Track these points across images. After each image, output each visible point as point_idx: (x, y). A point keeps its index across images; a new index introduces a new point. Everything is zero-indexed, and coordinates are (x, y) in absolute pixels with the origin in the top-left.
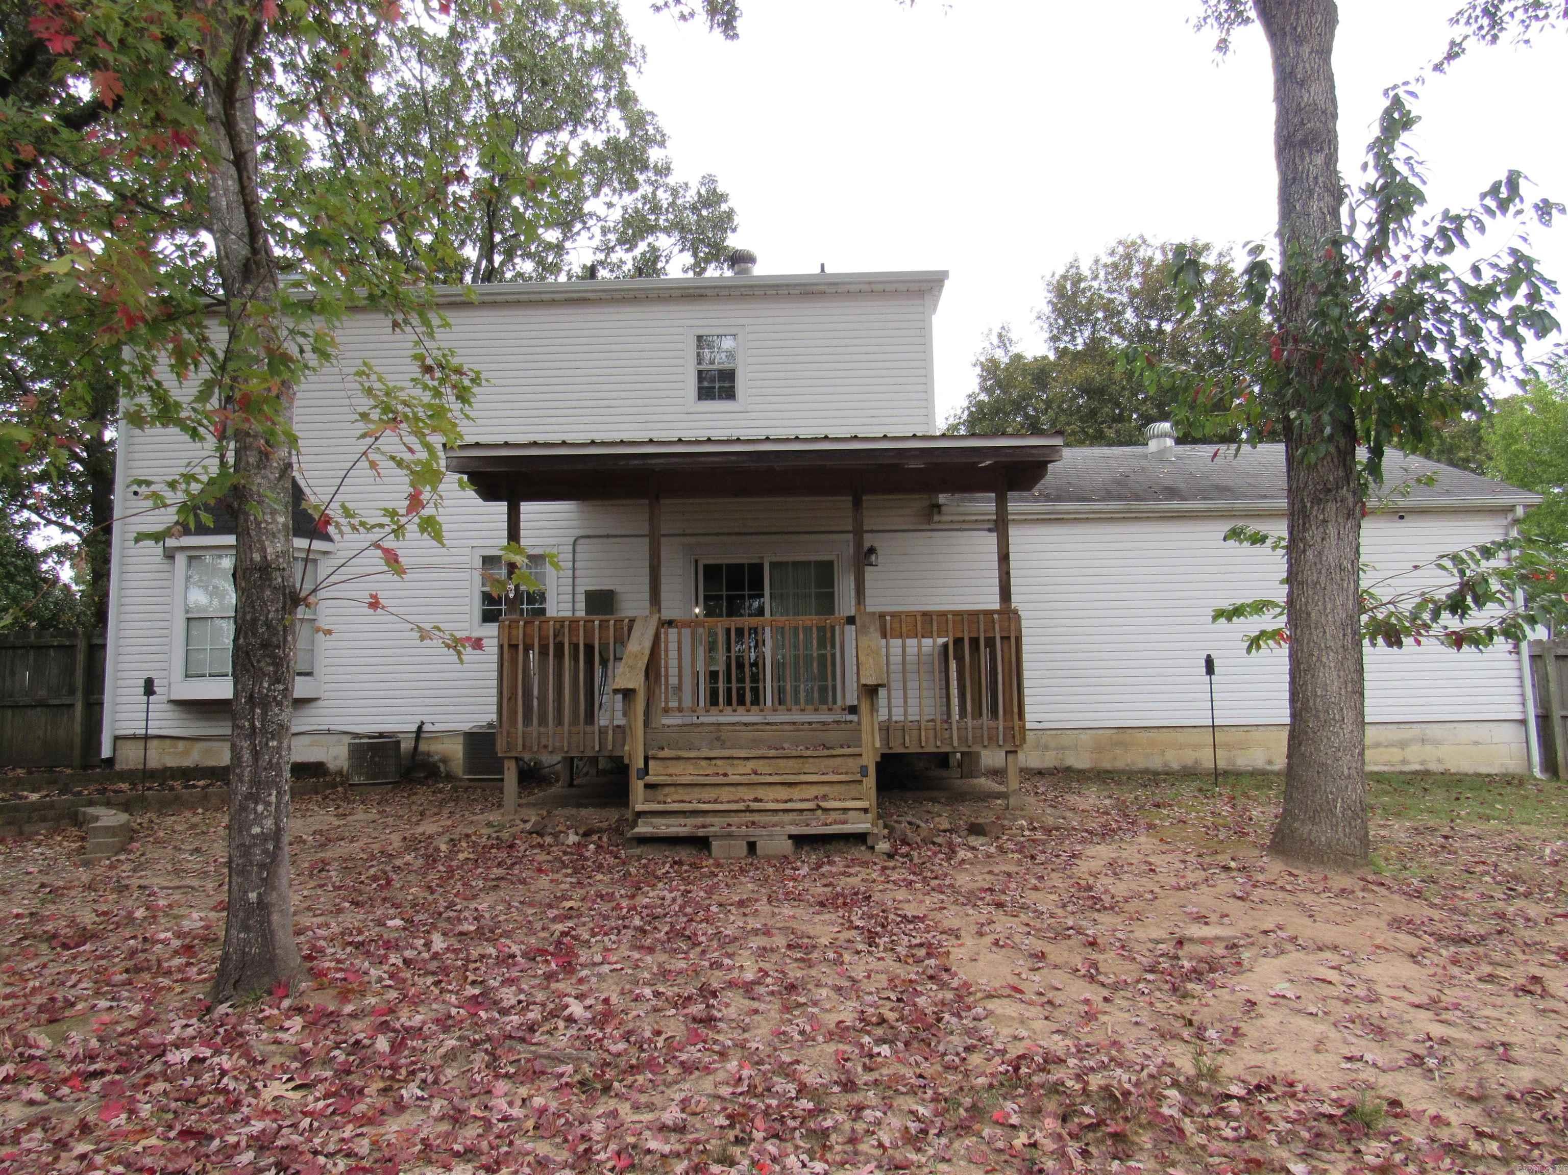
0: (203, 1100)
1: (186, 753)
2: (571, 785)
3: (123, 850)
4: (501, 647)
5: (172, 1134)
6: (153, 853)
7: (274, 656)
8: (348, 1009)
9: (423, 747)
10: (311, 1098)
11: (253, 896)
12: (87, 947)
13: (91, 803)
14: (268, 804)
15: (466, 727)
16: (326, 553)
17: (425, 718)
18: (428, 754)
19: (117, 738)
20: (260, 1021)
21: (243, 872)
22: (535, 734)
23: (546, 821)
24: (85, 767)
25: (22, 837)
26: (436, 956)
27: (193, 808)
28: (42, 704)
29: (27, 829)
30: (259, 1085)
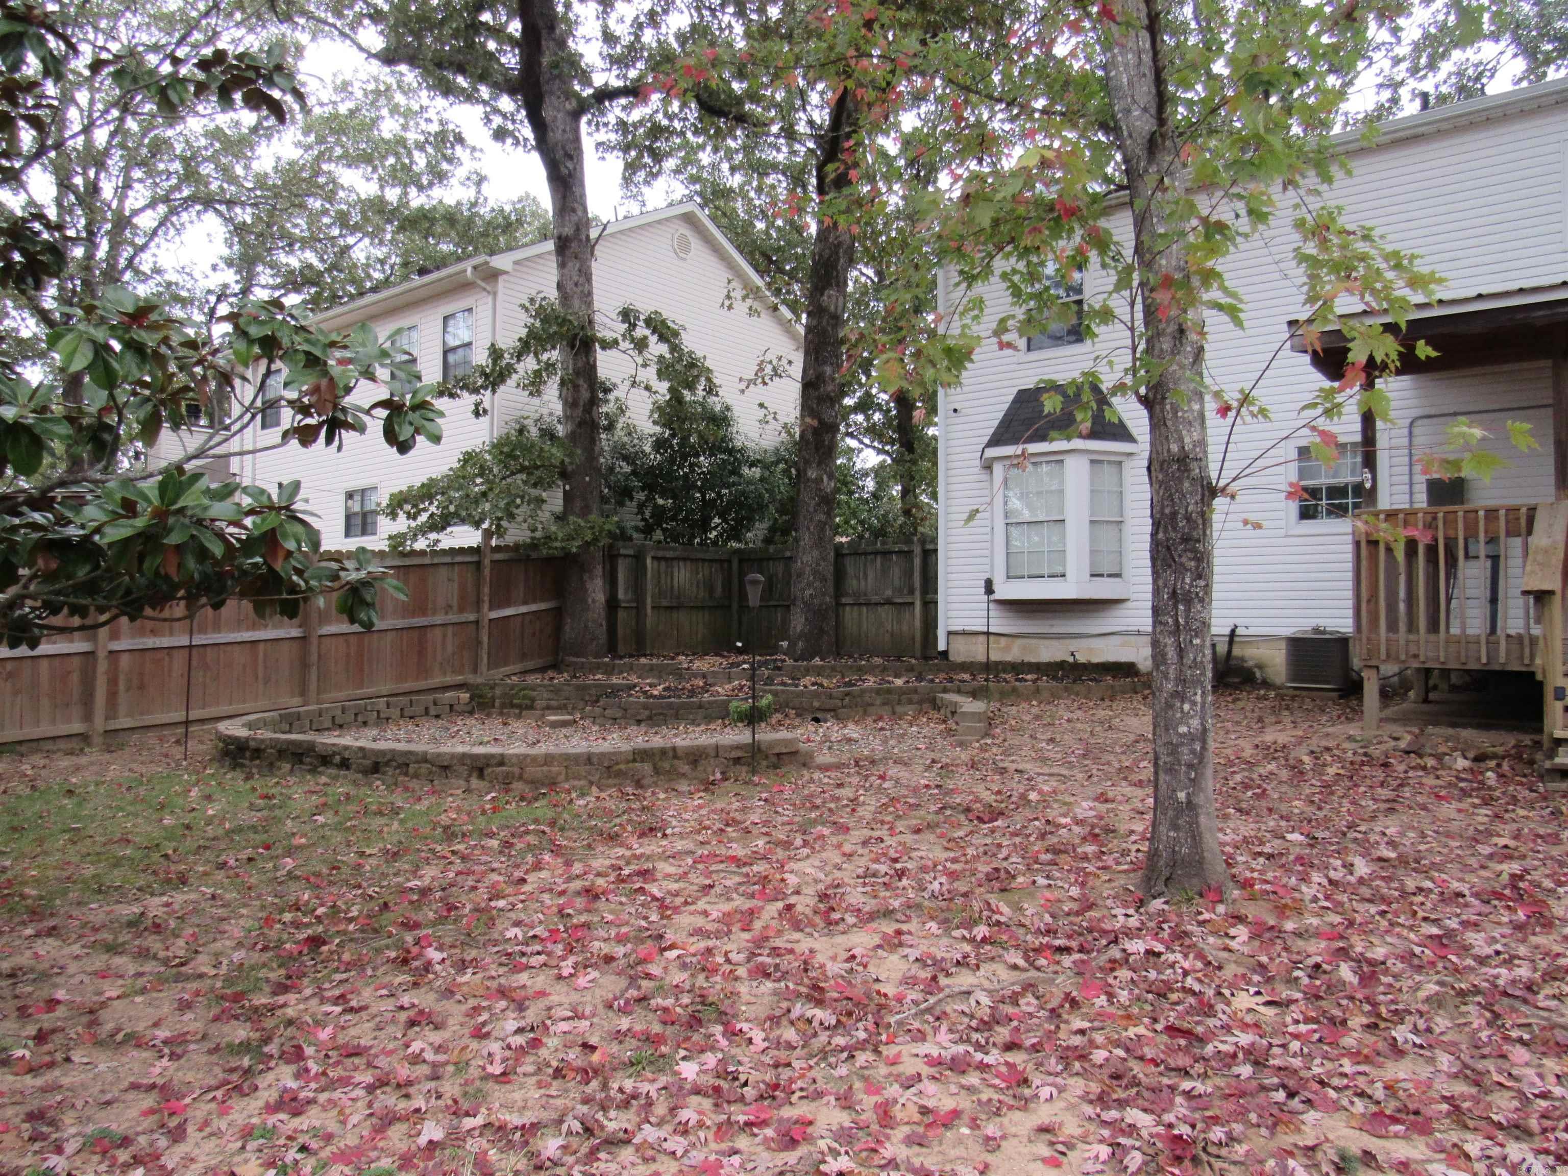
0: (1174, 997)
1: (1007, 649)
2: (1426, 701)
3: (987, 735)
4: (1357, 544)
5: (1159, 1027)
6: (1014, 740)
7: (1194, 551)
8: (1289, 926)
9: (1236, 651)
10: (1288, 1019)
11: (1182, 796)
12: (999, 823)
13: (945, 690)
14: (1194, 703)
15: (1288, 632)
16: (1130, 454)
17: (1238, 622)
18: (1242, 659)
19: (950, 633)
20: (1201, 923)
21: (1170, 770)
22: (1402, 642)
23: (1422, 740)
24: (926, 658)
25: (896, 717)
26: (1361, 881)
27: (1028, 700)
28: (889, 602)
29: (899, 709)
30: (1226, 992)
